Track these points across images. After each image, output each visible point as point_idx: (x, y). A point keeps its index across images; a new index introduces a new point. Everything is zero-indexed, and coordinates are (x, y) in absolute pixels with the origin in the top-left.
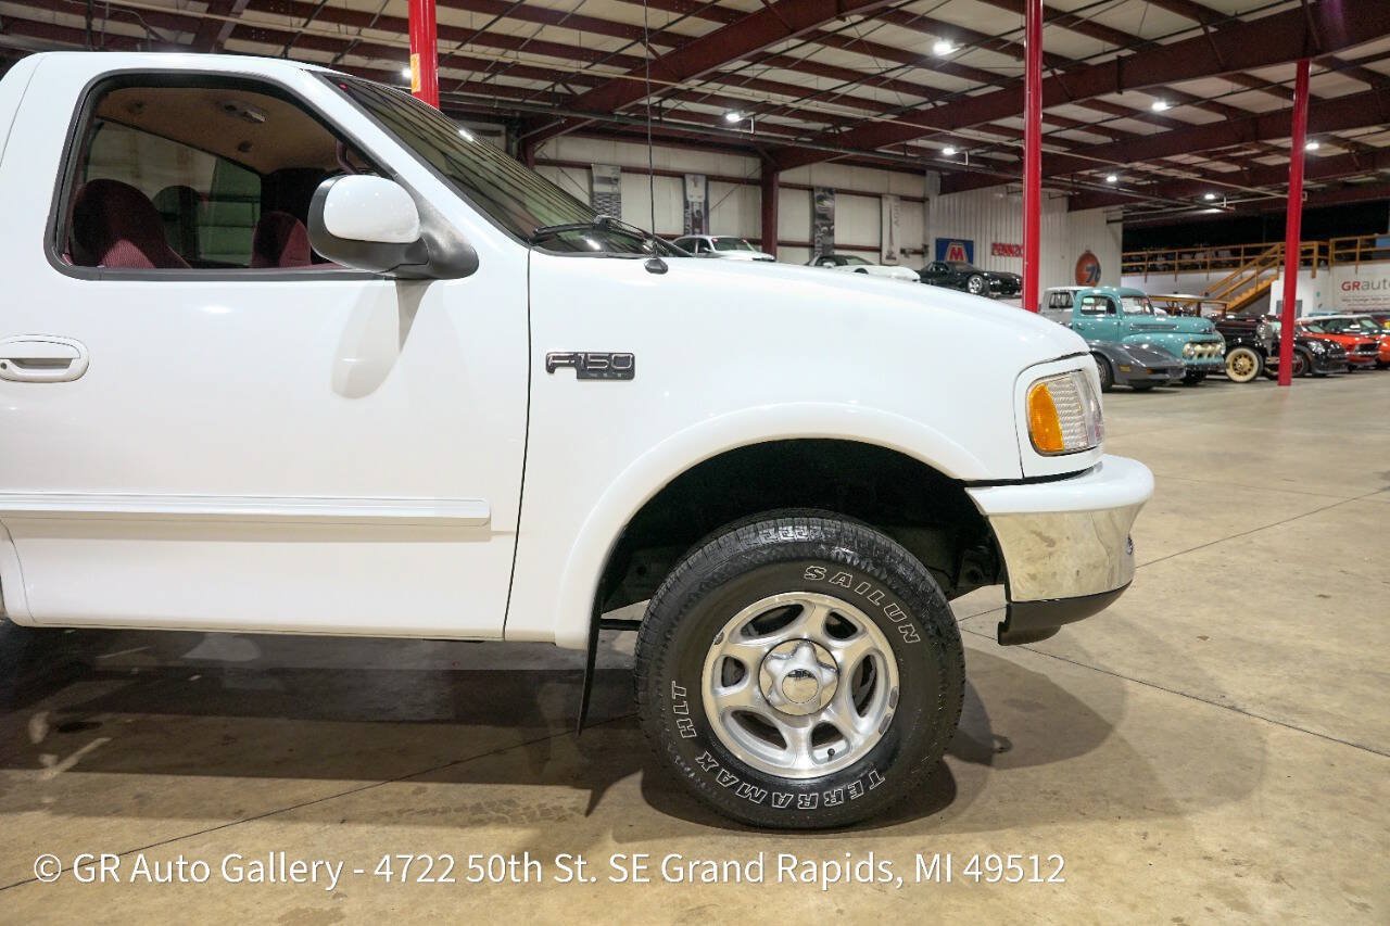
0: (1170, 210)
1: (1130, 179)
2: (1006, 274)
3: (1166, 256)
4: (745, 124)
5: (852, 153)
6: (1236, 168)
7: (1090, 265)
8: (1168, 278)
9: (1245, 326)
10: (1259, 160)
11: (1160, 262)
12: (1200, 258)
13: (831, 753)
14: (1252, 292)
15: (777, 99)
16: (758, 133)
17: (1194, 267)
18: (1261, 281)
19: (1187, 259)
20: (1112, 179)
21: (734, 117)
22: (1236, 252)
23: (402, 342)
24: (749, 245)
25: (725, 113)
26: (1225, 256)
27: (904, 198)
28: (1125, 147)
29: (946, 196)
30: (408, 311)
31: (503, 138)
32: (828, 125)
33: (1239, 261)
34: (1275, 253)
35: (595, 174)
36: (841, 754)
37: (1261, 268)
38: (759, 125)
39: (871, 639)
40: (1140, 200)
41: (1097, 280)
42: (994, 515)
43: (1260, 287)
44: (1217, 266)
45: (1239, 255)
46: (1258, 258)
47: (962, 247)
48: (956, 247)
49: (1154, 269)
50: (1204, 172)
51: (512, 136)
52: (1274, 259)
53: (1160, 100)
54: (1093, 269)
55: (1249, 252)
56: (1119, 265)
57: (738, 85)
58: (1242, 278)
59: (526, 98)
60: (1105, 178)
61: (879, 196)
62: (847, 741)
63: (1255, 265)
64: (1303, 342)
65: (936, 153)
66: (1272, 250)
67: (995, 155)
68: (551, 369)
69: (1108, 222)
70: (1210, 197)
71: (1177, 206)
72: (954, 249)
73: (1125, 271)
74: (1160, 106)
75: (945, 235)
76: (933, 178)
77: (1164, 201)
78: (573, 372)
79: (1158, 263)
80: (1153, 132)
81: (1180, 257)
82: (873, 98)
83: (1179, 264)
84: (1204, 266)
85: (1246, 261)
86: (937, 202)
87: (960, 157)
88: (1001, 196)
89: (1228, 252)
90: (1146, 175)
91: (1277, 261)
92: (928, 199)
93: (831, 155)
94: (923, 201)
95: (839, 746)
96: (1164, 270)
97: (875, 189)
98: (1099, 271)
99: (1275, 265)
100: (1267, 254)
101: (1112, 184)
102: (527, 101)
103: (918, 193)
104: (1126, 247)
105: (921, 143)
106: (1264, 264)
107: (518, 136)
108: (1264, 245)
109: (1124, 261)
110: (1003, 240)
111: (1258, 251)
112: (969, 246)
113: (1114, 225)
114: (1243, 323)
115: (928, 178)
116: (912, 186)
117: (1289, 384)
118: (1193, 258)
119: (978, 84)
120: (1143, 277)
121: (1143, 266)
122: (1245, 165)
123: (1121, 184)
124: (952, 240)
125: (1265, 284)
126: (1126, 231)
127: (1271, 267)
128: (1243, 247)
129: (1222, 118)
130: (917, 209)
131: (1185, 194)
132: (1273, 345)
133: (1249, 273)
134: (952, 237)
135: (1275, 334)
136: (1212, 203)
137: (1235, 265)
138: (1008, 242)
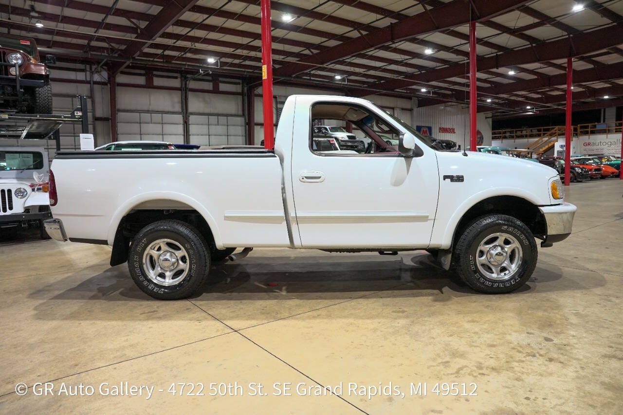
0: (512, 113)
1: (497, 101)
2: (448, 141)
3: (510, 132)
4: (343, 80)
5: (385, 92)
6: (540, 96)
7: (479, 136)
8: (511, 141)
9: (549, 162)
10: (549, 93)
11: (508, 135)
12: (524, 133)
13: (505, 274)
14: (547, 147)
15: (357, 70)
16: (349, 84)
17: (522, 137)
18: (550, 142)
19: (519, 133)
20: (489, 101)
21: (338, 77)
22: (539, 130)
23: (408, 173)
24: (344, 130)
25: (335, 76)
26: (535, 132)
27: (403, 109)
28: (496, 88)
29: (420, 108)
30: (409, 165)
31: (241, 85)
32: (376, 80)
33: (541, 134)
34: (556, 131)
35: (278, 100)
36: (508, 274)
37: (550, 137)
38: (349, 81)
39: (515, 244)
40: (500, 109)
41: (482, 142)
42: (546, 213)
43: (550, 145)
44: (531, 136)
45: (541, 131)
46: (549, 133)
47: (427, 129)
48: (425, 129)
49: (505, 137)
50: (527, 98)
51: (245, 84)
52: (555, 133)
53: (512, 71)
54: (480, 138)
55: (545, 130)
56: (491, 136)
57: (342, 65)
58: (542, 141)
59: (255, 70)
60: (486, 100)
61: (393, 108)
62: (509, 271)
63: (548, 136)
64: (573, 168)
65: (419, 91)
66: (555, 129)
67: (443, 91)
68: (444, 179)
69: (486, 118)
70: (528, 107)
71: (515, 111)
72: (423, 130)
73: (493, 138)
74: (512, 73)
75: (420, 124)
76: (415, 101)
77: (509, 109)
78: (449, 180)
79: (507, 135)
80: (508, 82)
81: (516, 133)
82: (397, 70)
83: (516, 135)
84: (526, 136)
85: (544, 134)
86: (416, 110)
87: (428, 92)
88: (443, 107)
89: (536, 130)
90: (503, 99)
91: (557, 134)
92: (413, 110)
93: (376, 92)
94: (411, 110)
95: (507, 272)
96: (510, 138)
97: (392, 105)
98: (483, 138)
99: (556, 135)
100: (553, 131)
101: (489, 103)
102: (256, 71)
103: (409, 107)
104: (494, 128)
105: (414, 87)
106: (551, 135)
107: (247, 85)
108: (551, 127)
109: (493, 134)
110: (444, 126)
111: (548, 130)
112: (430, 129)
113: (489, 119)
114: (548, 161)
115: (413, 100)
116: (407, 104)
117: (569, 185)
118: (522, 133)
119: (440, 64)
120: (501, 141)
121: (500, 136)
122: (543, 95)
123: (492, 103)
124: (423, 126)
125: (552, 143)
126: (493, 122)
127: (554, 136)
128: (542, 128)
129: (536, 77)
130: (408, 113)
131: (519, 107)
132: (561, 169)
133: (545, 139)
134: (423, 125)
135: (562, 165)
136: (530, 110)
137: (539, 135)
138: (446, 127)
